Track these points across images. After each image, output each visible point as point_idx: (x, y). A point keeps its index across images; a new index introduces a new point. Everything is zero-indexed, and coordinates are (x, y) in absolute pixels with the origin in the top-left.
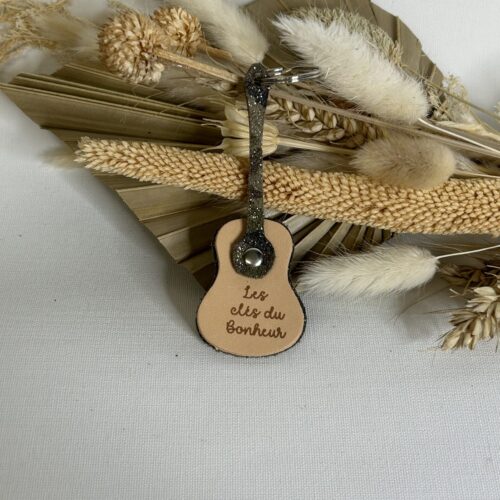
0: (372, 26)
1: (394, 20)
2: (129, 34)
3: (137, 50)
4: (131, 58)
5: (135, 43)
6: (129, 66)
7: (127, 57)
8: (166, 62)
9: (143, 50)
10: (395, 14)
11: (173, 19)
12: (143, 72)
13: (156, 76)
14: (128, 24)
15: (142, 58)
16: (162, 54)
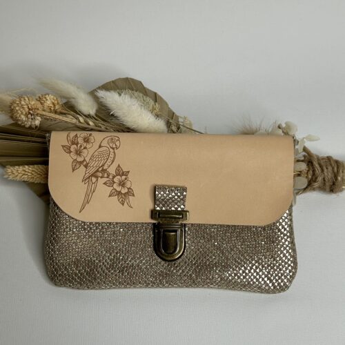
0: (144, 97)
1: (155, 94)
2: (23, 103)
3: (27, 110)
4: (24, 113)
5: (26, 106)
6: (23, 117)
7: (22, 113)
8: (41, 116)
9: (29, 109)
10: (155, 91)
11: (47, 100)
12: (30, 120)
13: (37, 122)
14: (22, 99)
15: (30, 113)
16: (39, 112)
